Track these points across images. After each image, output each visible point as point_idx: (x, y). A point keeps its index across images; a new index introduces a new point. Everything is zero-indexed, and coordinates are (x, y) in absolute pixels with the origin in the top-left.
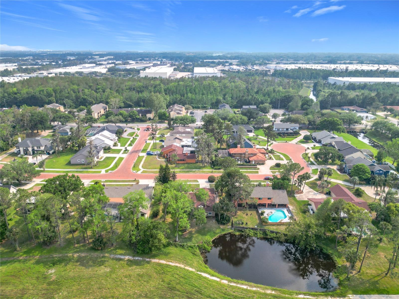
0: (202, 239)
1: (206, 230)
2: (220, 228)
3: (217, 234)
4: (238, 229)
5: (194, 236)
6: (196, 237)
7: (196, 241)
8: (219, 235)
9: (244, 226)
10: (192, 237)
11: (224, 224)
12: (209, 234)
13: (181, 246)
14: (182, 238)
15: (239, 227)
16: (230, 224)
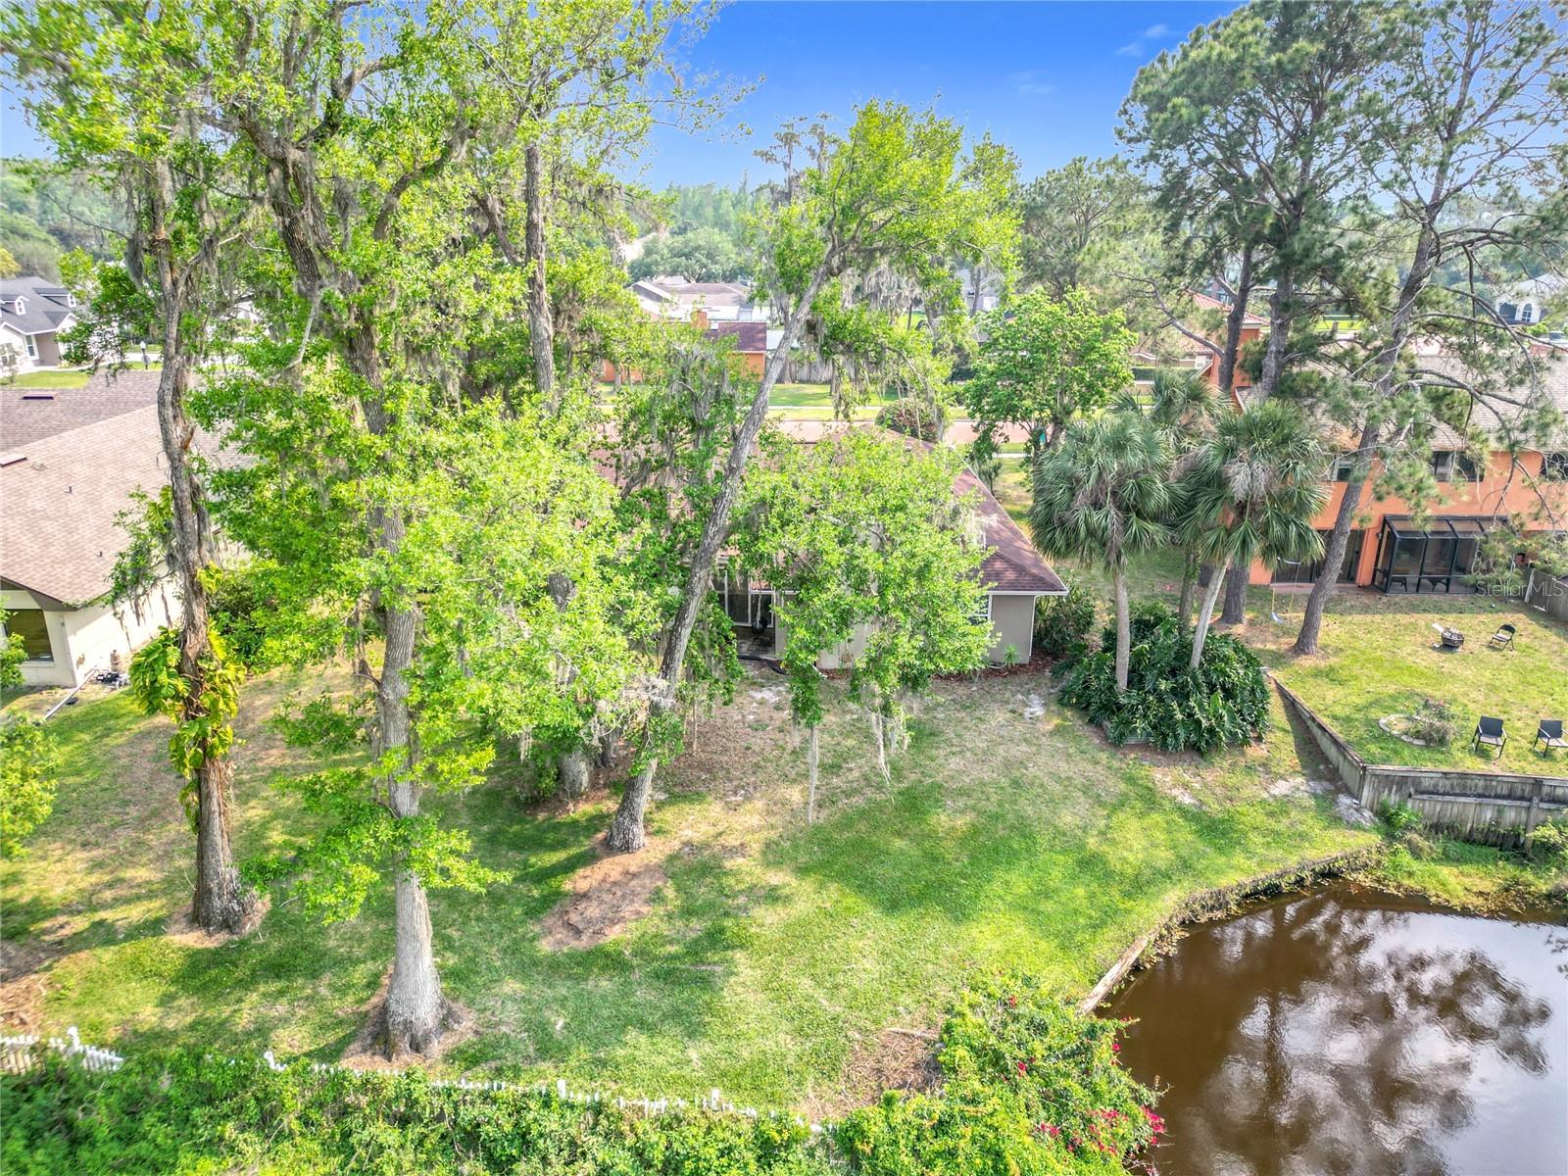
0: (905, 977)
1: (950, 820)
2: (1150, 799)
3: (1139, 885)
4: (1432, 807)
5: (767, 919)
6: (797, 934)
7: (803, 1022)
8: (1168, 904)
9: (1511, 761)
10: (715, 938)
11: (1201, 745)
12: (1019, 881)
13: (471, 1138)
14: (527, 966)
15: (1461, 785)
16: (1279, 744)
